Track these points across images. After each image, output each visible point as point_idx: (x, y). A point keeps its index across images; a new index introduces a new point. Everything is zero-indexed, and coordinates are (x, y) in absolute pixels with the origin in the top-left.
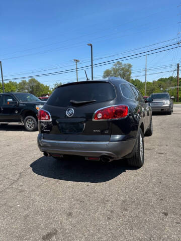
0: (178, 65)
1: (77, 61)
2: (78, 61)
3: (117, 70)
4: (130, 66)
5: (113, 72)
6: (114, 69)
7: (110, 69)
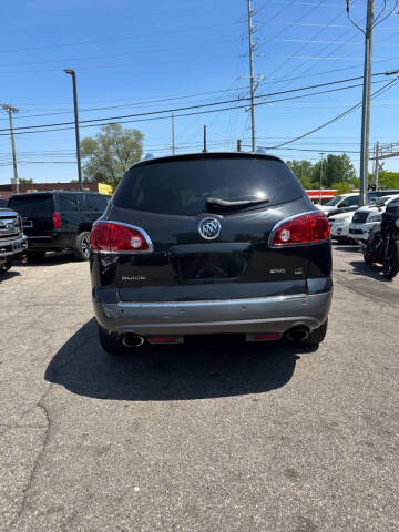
0: (239, 142)
1: (11, 110)
2: (15, 110)
3: (111, 142)
4: (139, 136)
5: (100, 146)
6: (102, 139)
7: (94, 139)
